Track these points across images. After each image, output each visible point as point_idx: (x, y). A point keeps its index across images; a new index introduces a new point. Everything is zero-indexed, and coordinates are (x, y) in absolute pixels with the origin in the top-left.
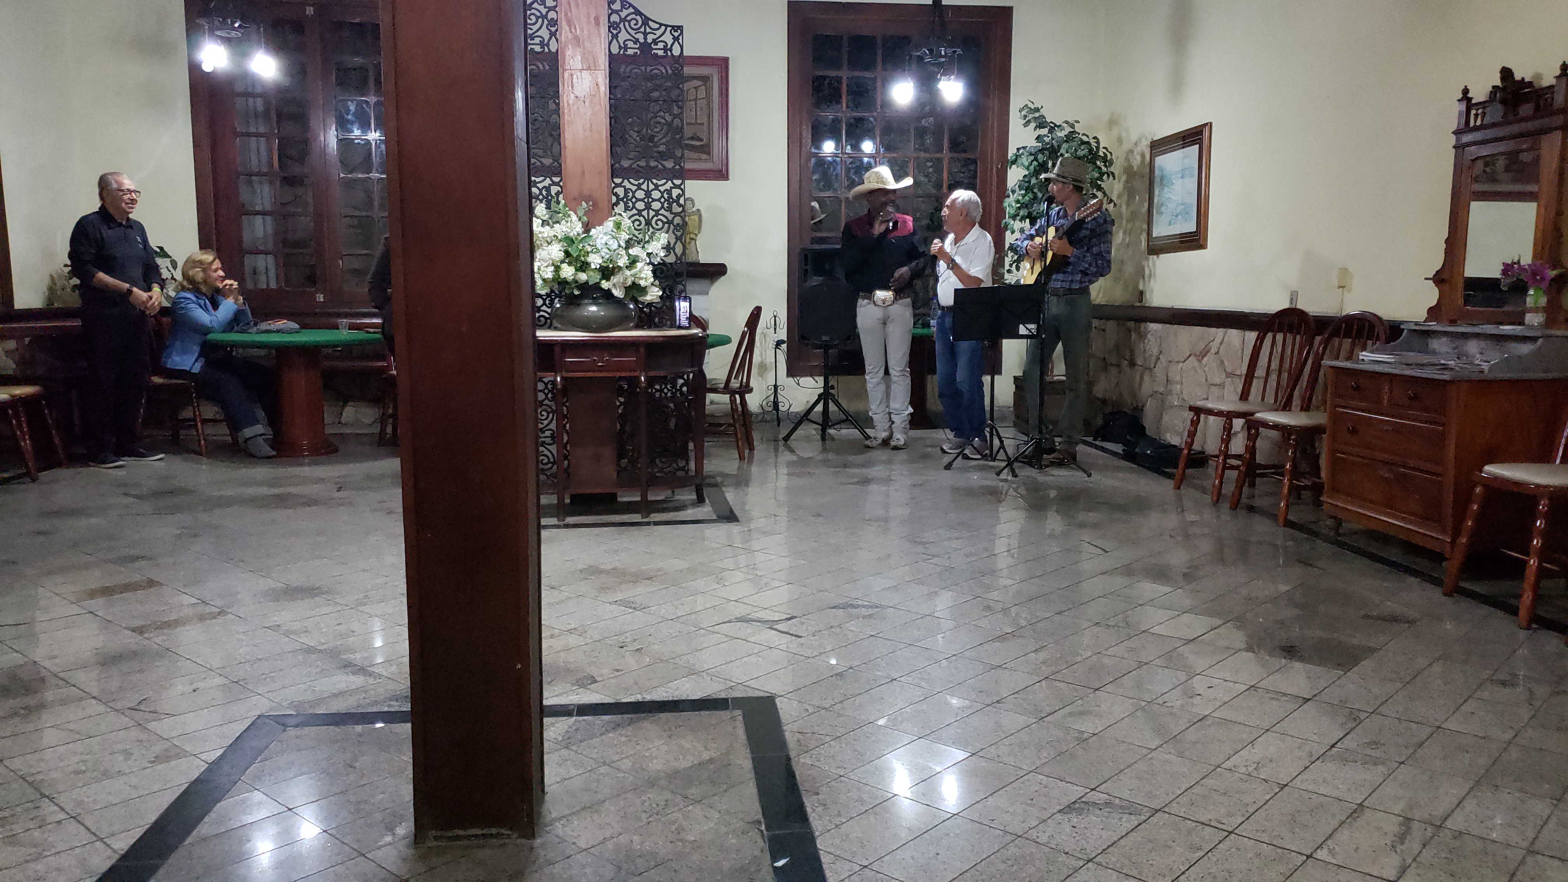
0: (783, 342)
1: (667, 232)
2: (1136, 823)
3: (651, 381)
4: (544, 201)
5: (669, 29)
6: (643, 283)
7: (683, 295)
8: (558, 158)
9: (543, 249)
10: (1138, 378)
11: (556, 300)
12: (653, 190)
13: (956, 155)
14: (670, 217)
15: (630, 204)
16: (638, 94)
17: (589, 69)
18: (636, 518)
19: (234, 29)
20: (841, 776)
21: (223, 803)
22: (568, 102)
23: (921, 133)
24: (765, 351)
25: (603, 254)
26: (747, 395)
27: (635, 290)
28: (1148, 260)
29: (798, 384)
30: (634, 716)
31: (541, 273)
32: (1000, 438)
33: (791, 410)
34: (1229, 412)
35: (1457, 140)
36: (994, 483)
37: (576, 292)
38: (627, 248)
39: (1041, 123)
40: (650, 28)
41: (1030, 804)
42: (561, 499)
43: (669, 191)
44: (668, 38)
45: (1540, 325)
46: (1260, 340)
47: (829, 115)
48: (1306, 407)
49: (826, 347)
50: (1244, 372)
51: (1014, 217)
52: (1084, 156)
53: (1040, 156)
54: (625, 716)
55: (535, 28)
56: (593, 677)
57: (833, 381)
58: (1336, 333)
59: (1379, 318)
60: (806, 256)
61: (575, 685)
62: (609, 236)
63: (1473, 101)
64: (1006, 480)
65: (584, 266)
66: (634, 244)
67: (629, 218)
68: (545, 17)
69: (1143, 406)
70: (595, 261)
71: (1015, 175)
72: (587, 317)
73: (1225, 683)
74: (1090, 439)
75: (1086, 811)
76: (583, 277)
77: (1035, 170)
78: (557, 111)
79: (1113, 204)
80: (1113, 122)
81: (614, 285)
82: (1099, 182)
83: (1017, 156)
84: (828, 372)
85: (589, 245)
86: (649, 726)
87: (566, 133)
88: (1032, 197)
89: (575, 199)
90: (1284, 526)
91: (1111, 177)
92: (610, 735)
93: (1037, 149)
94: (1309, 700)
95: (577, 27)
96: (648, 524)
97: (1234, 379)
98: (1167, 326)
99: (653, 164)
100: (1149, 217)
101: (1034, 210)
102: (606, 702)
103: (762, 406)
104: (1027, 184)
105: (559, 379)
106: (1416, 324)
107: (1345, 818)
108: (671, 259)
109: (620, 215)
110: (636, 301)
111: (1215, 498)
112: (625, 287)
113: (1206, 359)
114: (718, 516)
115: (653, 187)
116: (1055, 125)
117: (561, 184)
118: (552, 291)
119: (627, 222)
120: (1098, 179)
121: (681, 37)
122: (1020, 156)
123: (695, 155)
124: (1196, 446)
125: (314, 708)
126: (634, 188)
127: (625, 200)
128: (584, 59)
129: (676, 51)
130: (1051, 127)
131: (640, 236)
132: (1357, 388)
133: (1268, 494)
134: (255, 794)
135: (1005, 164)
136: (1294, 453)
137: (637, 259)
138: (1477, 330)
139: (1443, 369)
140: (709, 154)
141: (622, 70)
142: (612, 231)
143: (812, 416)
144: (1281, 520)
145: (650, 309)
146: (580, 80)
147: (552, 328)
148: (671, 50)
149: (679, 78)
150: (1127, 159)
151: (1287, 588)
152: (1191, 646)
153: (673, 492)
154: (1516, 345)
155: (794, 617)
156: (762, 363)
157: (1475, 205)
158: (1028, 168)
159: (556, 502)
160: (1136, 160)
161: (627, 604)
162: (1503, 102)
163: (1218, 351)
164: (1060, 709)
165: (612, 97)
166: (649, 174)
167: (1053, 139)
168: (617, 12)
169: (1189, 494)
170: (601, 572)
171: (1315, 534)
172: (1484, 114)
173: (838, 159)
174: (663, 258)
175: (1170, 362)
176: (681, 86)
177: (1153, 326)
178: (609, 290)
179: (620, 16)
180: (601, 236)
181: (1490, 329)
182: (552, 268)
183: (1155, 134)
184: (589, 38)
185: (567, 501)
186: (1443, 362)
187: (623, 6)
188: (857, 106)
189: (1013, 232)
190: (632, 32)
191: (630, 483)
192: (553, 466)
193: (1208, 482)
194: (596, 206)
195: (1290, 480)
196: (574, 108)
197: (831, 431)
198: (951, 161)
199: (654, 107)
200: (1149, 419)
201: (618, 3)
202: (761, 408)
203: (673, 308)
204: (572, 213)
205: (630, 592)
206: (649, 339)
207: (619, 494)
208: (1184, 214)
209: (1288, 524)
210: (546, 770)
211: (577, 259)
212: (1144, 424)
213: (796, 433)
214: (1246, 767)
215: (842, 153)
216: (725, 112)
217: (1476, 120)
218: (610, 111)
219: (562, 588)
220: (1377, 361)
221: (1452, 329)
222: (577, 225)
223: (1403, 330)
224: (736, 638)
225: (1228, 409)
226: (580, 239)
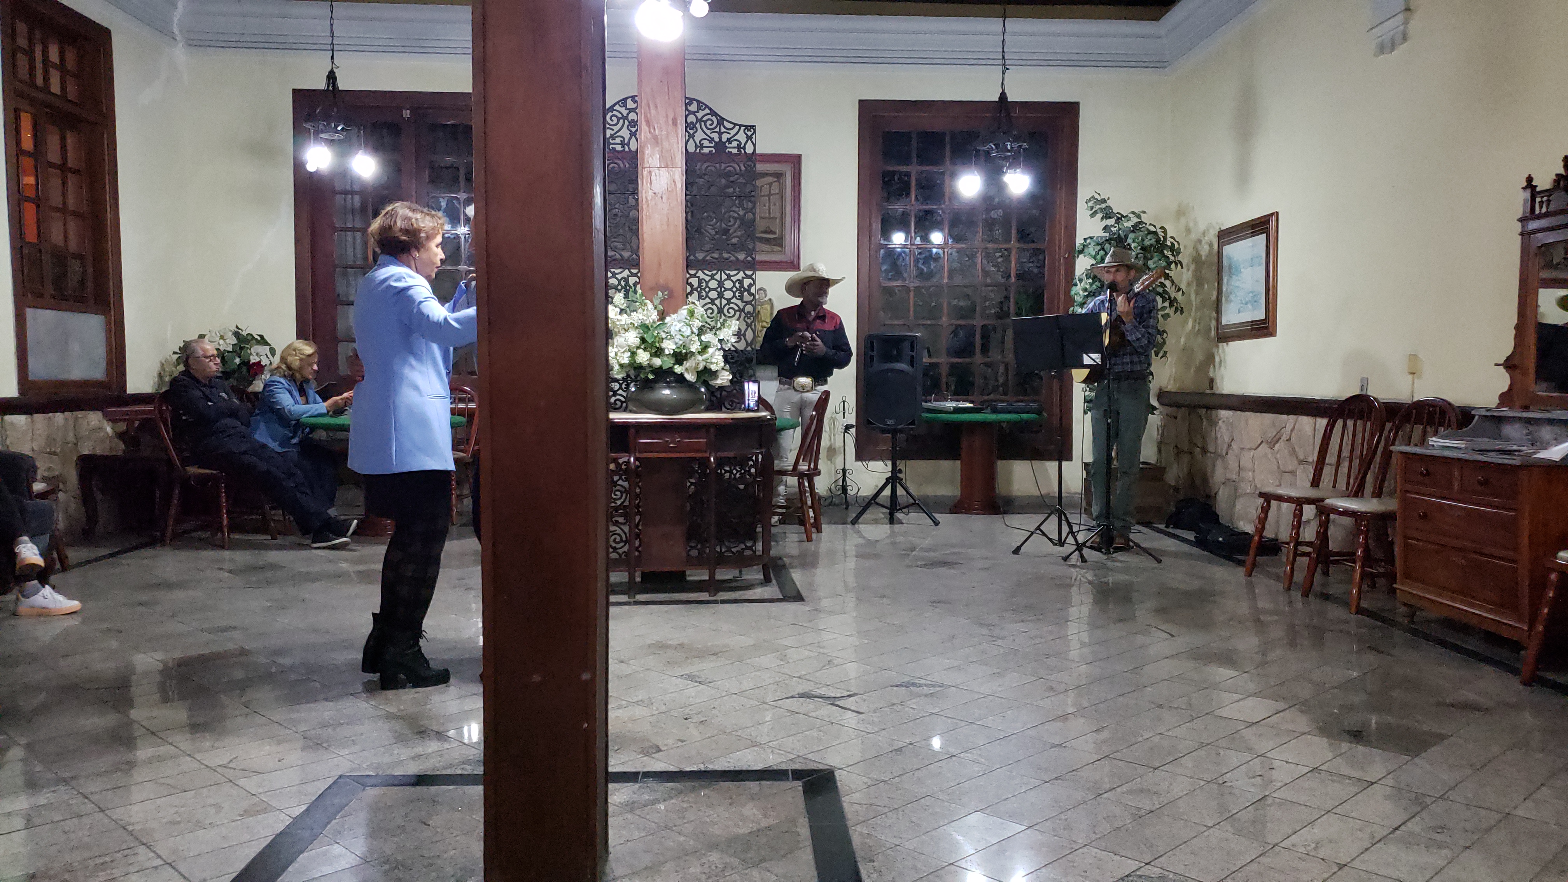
0: (852, 426)
1: (738, 320)
3: (720, 463)
4: (622, 291)
5: (743, 128)
6: (714, 368)
7: (752, 378)
8: (636, 251)
9: (621, 336)
10: (1210, 465)
11: (632, 385)
12: (726, 280)
13: (1025, 246)
14: (741, 305)
15: (704, 294)
16: (713, 191)
17: (667, 167)
18: (704, 596)
19: (337, 132)
20: (897, 845)
21: (305, 854)
22: (646, 198)
23: (990, 224)
24: (834, 435)
25: (677, 340)
26: (815, 479)
27: (706, 374)
28: (1217, 346)
29: (866, 468)
30: (696, 784)
31: (617, 358)
32: (1070, 525)
33: (859, 494)
34: (1298, 498)
35: (1522, 229)
36: (1063, 568)
37: (651, 377)
38: (699, 335)
39: (1108, 214)
40: (725, 127)
41: (1082, 876)
42: (632, 577)
43: (741, 282)
44: (742, 137)
46: (1330, 427)
47: (898, 207)
48: (1378, 494)
49: (894, 432)
50: (1315, 459)
52: (1151, 245)
54: (688, 784)
55: (616, 128)
56: (658, 747)
57: (901, 465)
58: (1407, 418)
59: (1450, 404)
60: (874, 344)
61: (641, 753)
62: (683, 324)
63: (1538, 189)
64: (1072, 566)
65: (658, 352)
66: (706, 330)
67: (703, 307)
68: (626, 118)
69: (1216, 494)
70: (669, 346)
71: (1082, 264)
72: (661, 400)
73: (1287, 765)
74: (1162, 527)
76: (657, 362)
78: (636, 207)
79: (1181, 292)
80: (1181, 212)
81: (687, 369)
82: (1167, 271)
83: (1084, 246)
84: (895, 456)
85: (664, 332)
86: (711, 794)
87: (645, 227)
89: (651, 289)
90: (1357, 613)
91: (1179, 266)
92: (673, 801)
93: (1104, 239)
94: (1372, 783)
95: (656, 127)
96: (716, 602)
97: (1306, 466)
98: (1239, 412)
99: (726, 255)
100: (1218, 305)
102: (670, 770)
103: (830, 490)
105: (632, 459)
106: (1488, 410)
108: (741, 346)
109: (693, 303)
110: (706, 384)
111: (1287, 588)
112: (697, 372)
113: (1277, 446)
114: (785, 597)
115: (726, 277)
116: (1122, 216)
117: (639, 275)
118: (628, 376)
119: (700, 310)
120: (1165, 268)
121: (754, 136)
122: (1087, 246)
123: (766, 247)
124: (1269, 533)
125: (393, 769)
126: (708, 278)
127: (699, 289)
128: (662, 157)
129: (749, 149)
130: (1118, 217)
131: (713, 324)
132: (1427, 474)
133: (1342, 581)
134: (335, 847)
135: (1072, 253)
136: (1366, 539)
137: (709, 345)
138: (1550, 415)
139: (1514, 454)
140: (781, 245)
141: (698, 167)
142: (686, 319)
143: (879, 500)
144: (1353, 609)
145: (722, 392)
146: (658, 177)
147: (628, 410)
148: (744, 148)
149: (752, 175)
150: (1195, 248)
151: (1356, 674)
152: (1254, 728)
153: (741, 572)
155: (856, 694)
156: (831, 446)
157: (1543, 293)
158: (1095, 258)
159: (627, 580)
160: (1204, 250)
161: (691, 677)
162: (1565, 190)
163: (1289, 439)
164: (1118, 787)
165: (688, 193)
166: (721, 265)
167: (1120, 229)
168: (694, 113)
169: (1261, 582)
170: (667, 647)
171: (1393, 623)
172: (1549, 201)
173: (907, 250)
174: (735, 344)
175: (1242, 449)
176: (754, 182)
177: (1224, 414)
178: (682, 375)
179: (695, 115)
180: (675, 323)
181: (1561, 414)
182: (629, 354)
183: (1222, 225)
184: (667, 136)
185: (638, 579)
186: (1514, 448)
187: (699, 108)
188: (926, 199)
190: (708, 132)
191: (699, 562)
192: (625, 545)
193: (1280, 571)
194: (671, 295)
195: (1362, 567)
196: (652, 203)
197: (899, 515)
198: (1021, 250)
199: (728, 202)
200: (1221, 506)
201: (695, 104)
202: (829, 492)
203: (742, 392)
204: (648, 302)
205: (696, 667)
206: (719, 421)
207: (688, 572)
208: (1254, 301)
209: (1360, 611)
210: (611, 832)
211: (652, 345)
212: (1217, 511)
213: (864, 516)
214: (1305, 846)
215: (911, 244)
216: (797, 206)
217: (1541, 207)
218: (687, 206)
219: (631, 662)
220: (1448, 447)
221: (1525, 415)
222: (652, 313)
223: (1474, 416)
224: (797, 713)
225: (1298, 495)
226: (655, 326)
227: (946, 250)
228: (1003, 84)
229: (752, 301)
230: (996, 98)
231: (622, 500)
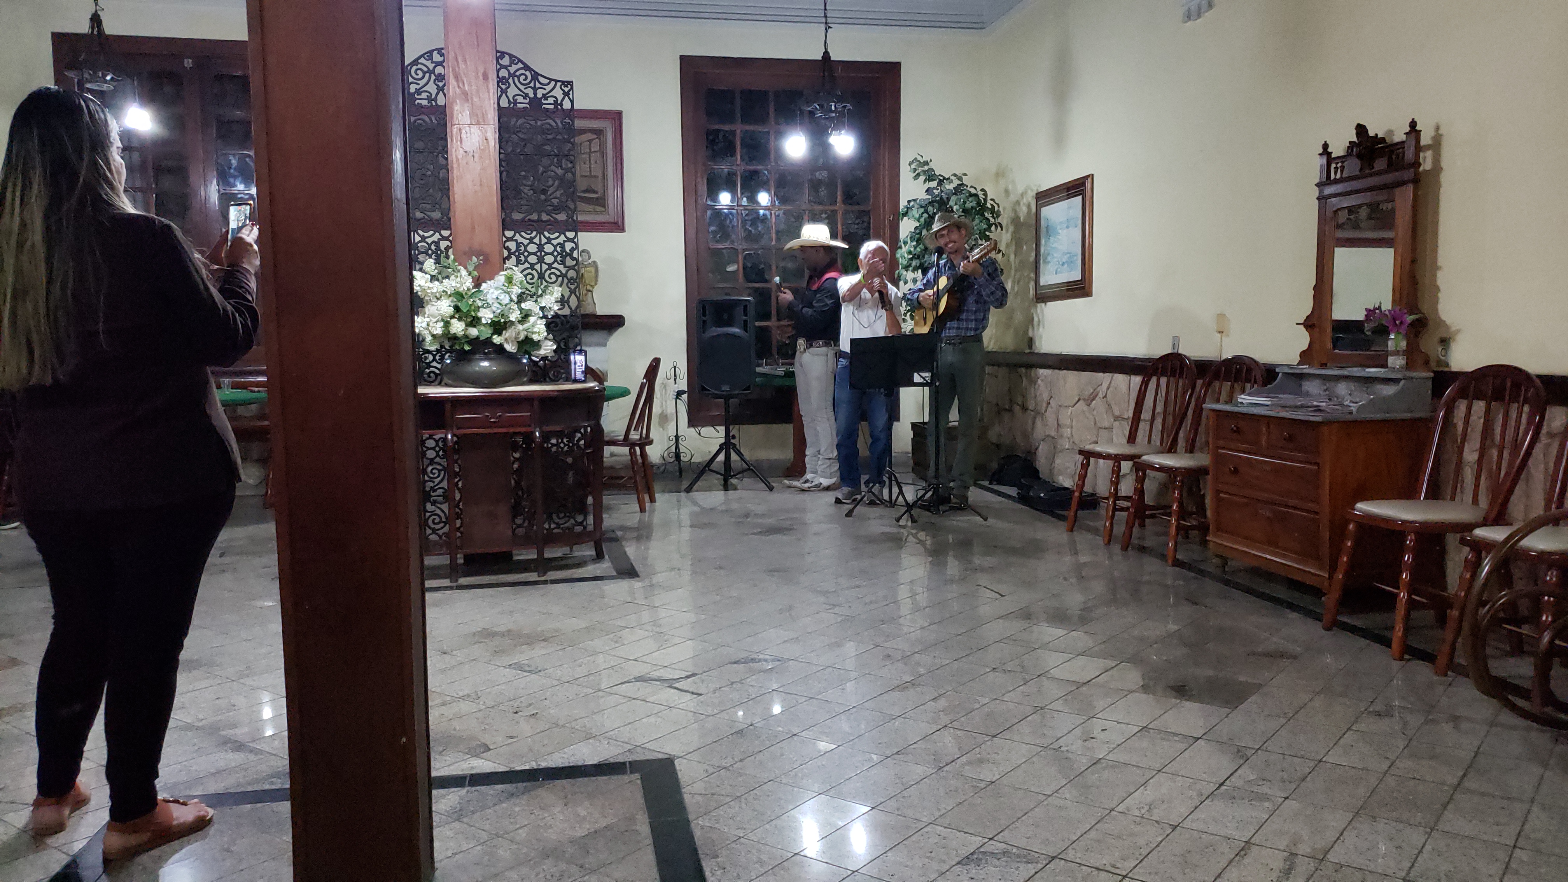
0: (683, 392)
1: (561, 286)
2: (1033, 872)
3: (546, 437)
4: (433, 256)
5: (559, 84)
6: (536, 337)
7: (579, 348)
8: (447, 212)
9: (433, 305)
10: (1030, 422)
11: (447, 356)
12: (546, 243)
13: (850, 208)
14: (564, 270)
15: (523, 258)
16: (529, 149)
17: (478, 124)
18: (533, 576)
19: (106, 82)
20: (740, 837)
22: (457, 157)
23: (815, 185)
24: (666, 402)
25: (494, 309)
26: (647, 448)
27: (528, 344)
28: (1036, 307)
29: (699, 434)
30: (528, 784)
31: (430, 328)
32: (898, 484)
33: (692, 461)
34: (1116, 455)
35: (1319, 193)
36: (894, 530)
37: (467, 348)
38: (519, 302)
39: (930, 176)
40: (539, 83)
41: (928, 858)
42: (453, 559)
43: (562, 245)
44: (558, 93)
45: (1402, 367)
46: (1145, 384)
47: (723, 168)
48: (1191, 449)
49: (727, 398)
50: (1131, 415)
51: (906, 268)
52: (972, 208)
53: (930, 209)
54: (520, 785)
55: (422, 83)
56: (486, 745)
57: (734, 431)
58: (1216, 376)
59: (1255, 362)
60: (704, 308)
61: (468, 753)
62: (501, 291)
63: (1333, 156)
64: (904, 527)
65: (474, 322)
66: (526, 298)
67: (522, 272)
68: (433, 72)
69: (1037, 449)
70: (486, 316)
71: (907, 226)
72: (476, 372)
73: (1119, 725)
74: (986, 483)
75: (984, 861)
76: (474, 332)
77: (925, 222)
78: (446, 167)
79: (1001, 254)
80: (1000, 174)
81: (506, 339)
82: (987, 233)
83: (908, 208)
84: (729, 421)
85: (480, 299)
86: (548, 793)
87: (456, 189)
88: (923, 248)
89: (465, 254)
90: (1173, 566)
91: (999, 227)
92: (504, 805)
93: (927, 202)
94: (1199, 739)
95: (465, 82)
96: (545, 582)
97: (1122, 422)
98: (1057, 371)
99: (545, 217)
100: (1036, 266)
101: (926, 262)
102: (500, 770)
103: (663, 457)
104: (918, 236)
105: (449, 436)
106: (1290, 367)
107: (1234, 856)
108: (566, 311)
109: (511, 269)
110: (529, 355)
111: (1106, 542)
112: (518, 342)
113: (1094, 403)
114: (618, 573)
115: (546, 241)
116: (944, 178)
117: (451, 238)
118: (442, 347)
119: (518, 276)
120: (986, 230)
121: (571, 92)
122: (911, 208)
123: (590, 208)
124: (1088, 488)
125: (190, 789)
126: (526, 242)
127: (517, 253)
128: (472, 114)
129: (567, 105)
130: (940, 180)
131: (533, 290)
132: (1238, 431)
133: (1158, 534)
135: (897, 216)
136: (1181, 494)
137: (529, 313)
138: (1345, 372)
139: (1315, 411)
140: (604, 207)
141: (512, 123)
142: (504, 285)
143: (714, 466)
144: (1170, 561)
145: (544, 362)
146: (469, 135)
147: (443, 383)
148: (561, 104)
149: (571, 131)
150: (1015, 211)
151: (1176, 628)
152: (1085, 688)
153: (571, 549)
154: (1382, 386)
155: (694, 675)
156: (662, 413)
157: (1339, 252)
158: (919, 221)
159: (448, 562)
160: (1023, 211)
161: (519, 667)
162: (1359, 156)
163: (1105, 396)
164: (959, 758)
165: (502, 151)
166: (539, 226)
167: (942, 191)
168: (506, 67)
169: (1082, 538)
170: (494, 634)
171: (1202, 573)
172: (1343, 167)
173: (735, 211)
174: (558, 312)
175: (1060, 406)
176: (572, 140)
177: (1042, 372)
178: (501, 345)
179: (509, 71)
180: (492, 290)
181: (1356, 371)
182: (442, 324)
183: (1040, 186)
184: (478, 91)
185: (461, 561)
186: (1315, 403)
187: (512, 62)
188: (751, 159)
189: (906, 283)
190: (522, 87)
191: (527, 541)
192: (444, 526)
193: (1099, 524)
194: (486, 260)
195: (1177, 520)
196: (463, 163)
197: (734, 481)
198: (846, 213)
199: (545, 161)
200: (1041, 463)
201: (507, 57)
202: (662, 459)
203: (568, 362)
204: (462, 268)
205: (523, 656)
206: (545, 393)
207: (514, 552)
208: (1070, 262)
209: (1177, 563)
210: (436, 844)
211: (467, 314)
212: (1037, 467)
213: (699, 483)
214: (1139, 809)
215: (738, 205)
216: (619, 165)
217: (1336, 173)
218: (501, 165)
219: (455, 653)
220: (1255, 404)
221: (1323, 372)
222: (467, 280)
223: (1278, 373)
224: (634, 699)
225: (1116, 452)
226: (470, 294)
227: (773, 212)
228: (825, 43)
229: (575, 265)
230: (818, 56)
231: (439, 479)
